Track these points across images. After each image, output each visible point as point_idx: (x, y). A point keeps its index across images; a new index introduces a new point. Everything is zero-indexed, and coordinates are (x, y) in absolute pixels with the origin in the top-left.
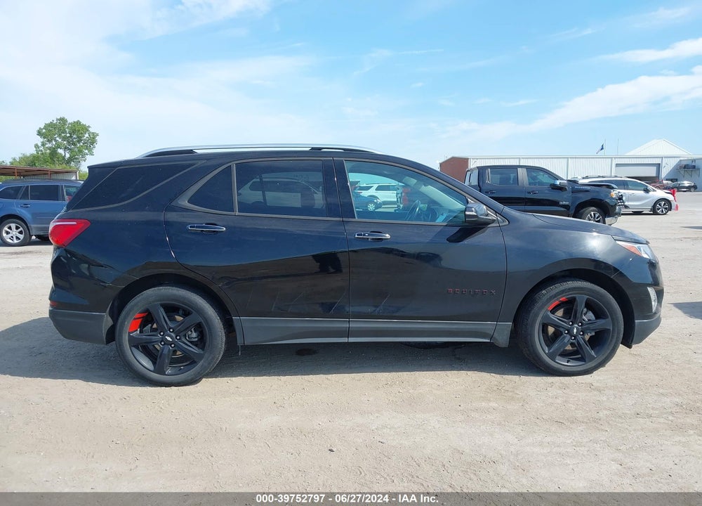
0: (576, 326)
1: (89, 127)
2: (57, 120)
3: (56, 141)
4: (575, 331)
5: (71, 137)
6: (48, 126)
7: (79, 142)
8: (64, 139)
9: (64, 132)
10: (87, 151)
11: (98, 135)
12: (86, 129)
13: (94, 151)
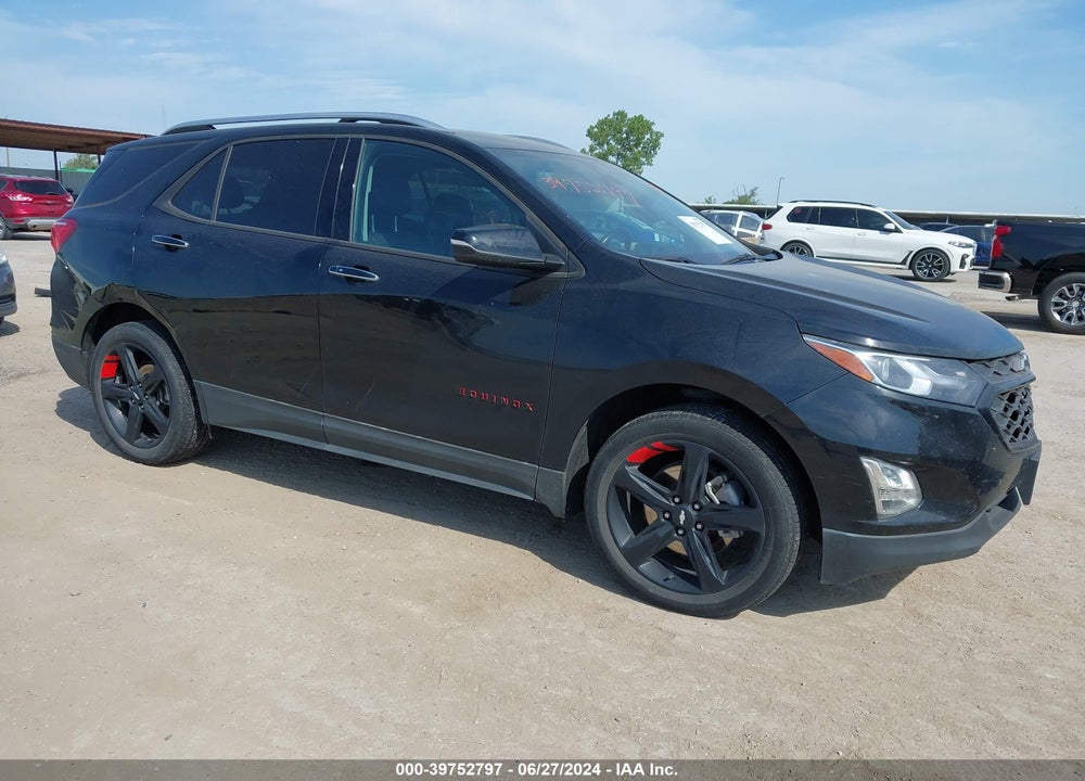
0: (690, 508)
1: (653, 123)
2: (615, 114)
3: (608, 144)
4: (682, 517)
5: (627, 138)
6: (602, 123)
7: (637, 146)
8: (619, 141)
9: (620, 132)
10: (644, 160)
11: (662, 135)
12: (648, 126)
13: (655, 160)
